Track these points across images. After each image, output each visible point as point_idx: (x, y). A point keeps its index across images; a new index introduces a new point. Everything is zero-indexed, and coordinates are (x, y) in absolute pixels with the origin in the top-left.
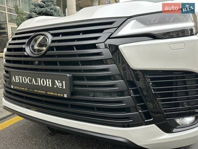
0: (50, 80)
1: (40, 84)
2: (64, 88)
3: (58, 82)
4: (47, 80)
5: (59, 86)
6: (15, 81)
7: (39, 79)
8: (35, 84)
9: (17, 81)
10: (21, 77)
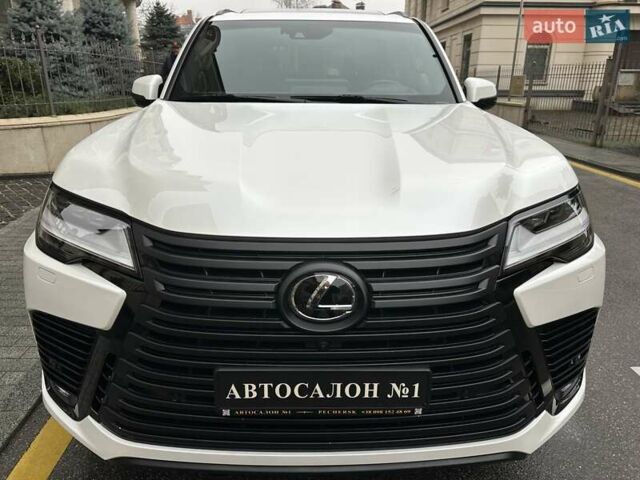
0: (376, 385)
1: (338, 395)
2: (416, 395)
3: (398, 386)
4: (367, 385)
5: (402, 394)
6: (238, 396)
7: (339, 385)
8: (321, 396)
9: (247, 396)
10: (266, 386)
